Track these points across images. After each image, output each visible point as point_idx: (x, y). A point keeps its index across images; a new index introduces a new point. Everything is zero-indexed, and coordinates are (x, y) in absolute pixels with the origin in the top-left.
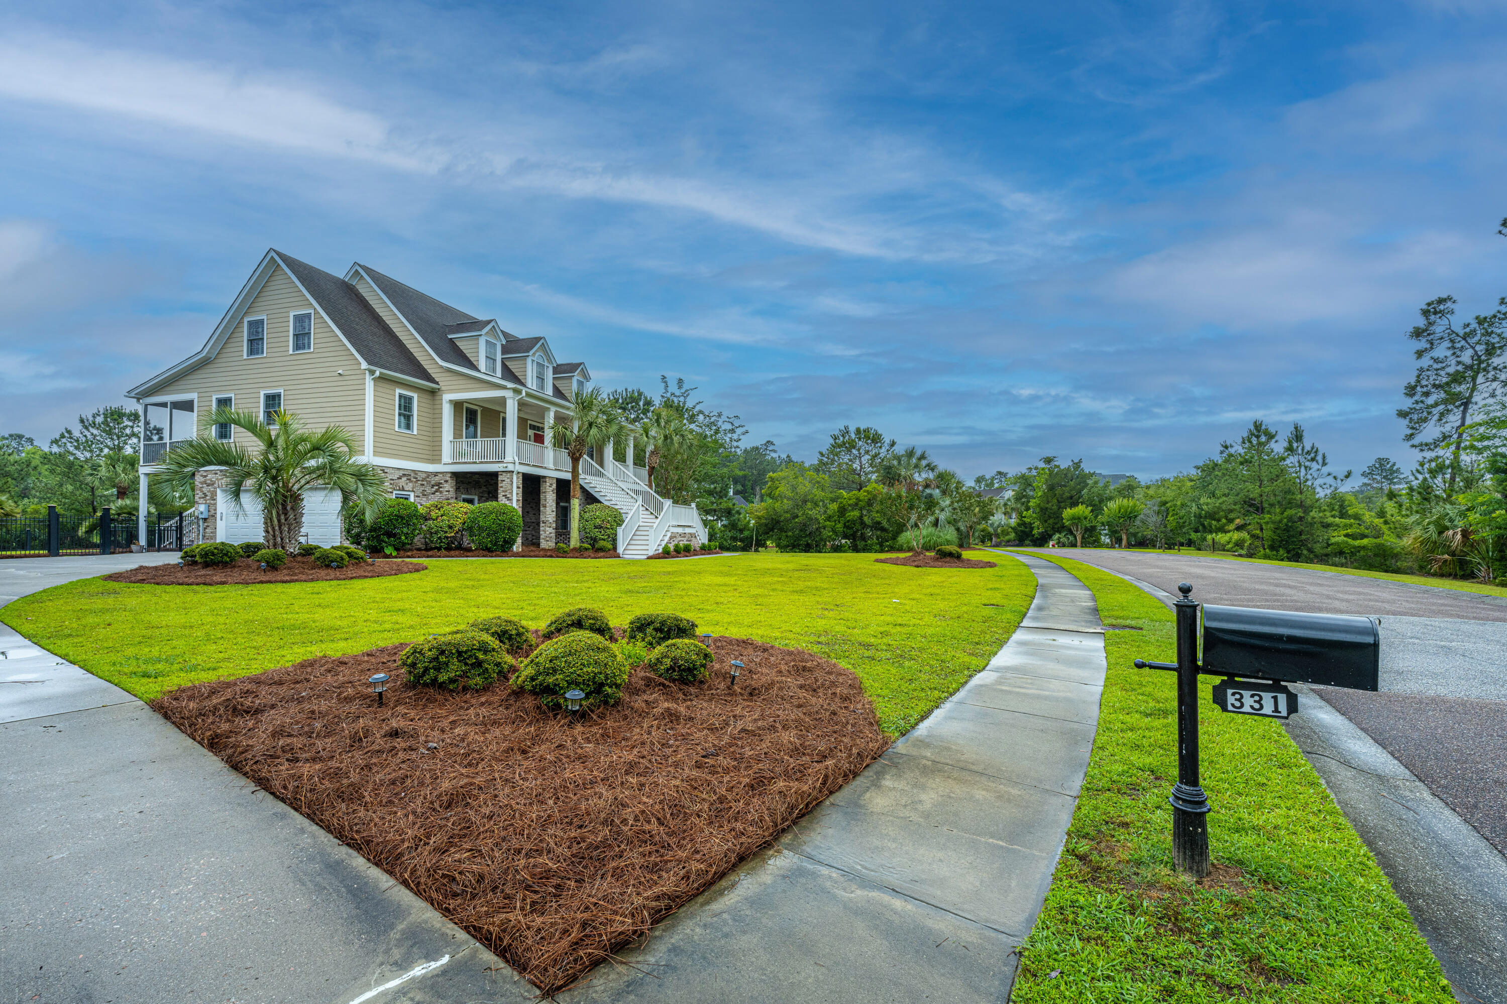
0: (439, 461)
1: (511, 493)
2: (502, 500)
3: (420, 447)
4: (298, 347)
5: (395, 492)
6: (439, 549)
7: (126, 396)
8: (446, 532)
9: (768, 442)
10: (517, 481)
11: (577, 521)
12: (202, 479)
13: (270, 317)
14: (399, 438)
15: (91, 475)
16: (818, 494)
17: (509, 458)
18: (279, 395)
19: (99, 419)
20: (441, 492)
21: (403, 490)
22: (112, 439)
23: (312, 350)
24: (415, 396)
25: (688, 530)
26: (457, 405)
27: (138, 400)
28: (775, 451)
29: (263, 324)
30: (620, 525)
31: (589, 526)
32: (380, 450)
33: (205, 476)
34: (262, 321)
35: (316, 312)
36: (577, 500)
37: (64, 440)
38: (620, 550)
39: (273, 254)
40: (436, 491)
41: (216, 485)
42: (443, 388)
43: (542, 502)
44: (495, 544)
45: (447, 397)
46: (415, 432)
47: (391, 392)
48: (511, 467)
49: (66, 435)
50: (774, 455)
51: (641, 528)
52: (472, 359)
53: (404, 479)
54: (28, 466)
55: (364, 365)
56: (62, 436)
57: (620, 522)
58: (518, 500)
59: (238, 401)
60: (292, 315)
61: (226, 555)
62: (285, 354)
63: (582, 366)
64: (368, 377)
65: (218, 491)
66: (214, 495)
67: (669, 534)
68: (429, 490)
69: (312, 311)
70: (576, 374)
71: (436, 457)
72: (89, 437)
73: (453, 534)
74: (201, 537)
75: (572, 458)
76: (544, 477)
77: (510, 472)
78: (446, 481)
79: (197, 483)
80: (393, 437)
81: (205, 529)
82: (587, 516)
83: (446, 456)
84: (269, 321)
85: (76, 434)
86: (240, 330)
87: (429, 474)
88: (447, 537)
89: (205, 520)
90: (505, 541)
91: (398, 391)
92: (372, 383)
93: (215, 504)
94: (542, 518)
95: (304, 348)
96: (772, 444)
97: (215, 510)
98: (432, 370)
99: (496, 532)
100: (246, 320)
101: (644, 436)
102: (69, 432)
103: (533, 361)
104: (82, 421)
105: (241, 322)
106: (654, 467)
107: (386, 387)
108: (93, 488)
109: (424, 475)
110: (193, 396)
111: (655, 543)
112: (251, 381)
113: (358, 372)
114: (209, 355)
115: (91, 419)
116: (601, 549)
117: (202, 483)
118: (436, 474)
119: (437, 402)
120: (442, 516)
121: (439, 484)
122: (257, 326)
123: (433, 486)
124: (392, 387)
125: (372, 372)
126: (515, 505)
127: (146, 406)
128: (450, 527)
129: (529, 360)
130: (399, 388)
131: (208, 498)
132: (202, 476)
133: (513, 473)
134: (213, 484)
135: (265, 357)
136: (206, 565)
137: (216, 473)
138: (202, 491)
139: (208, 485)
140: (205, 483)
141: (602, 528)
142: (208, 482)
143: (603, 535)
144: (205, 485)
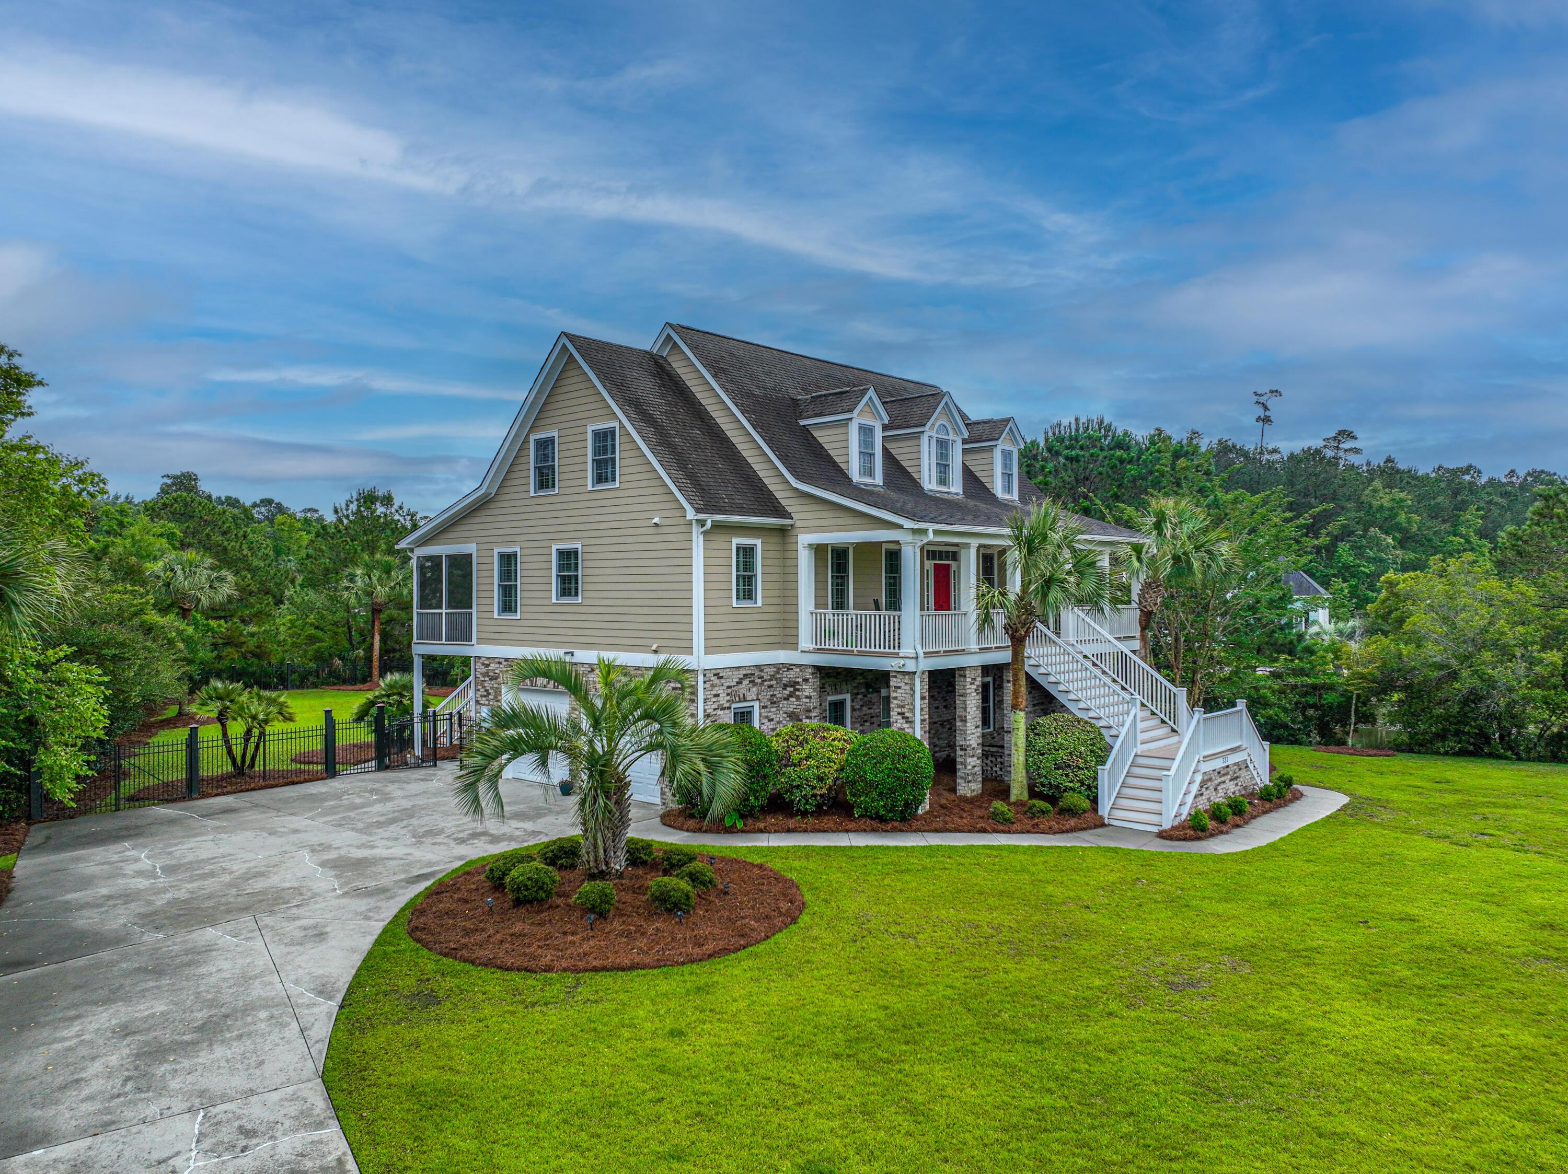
0: (794, 646)
1: (912, 710)
2: (898, 723)
3: (765, 624)
4: (599, 479)
5: (733, 706)
8: (814, 788)
9: (1341, 433)
10: (920, 687)
11: (1022, 751)
12: (484, 670)
13: (563, 433)
14: (741, 617)
16: (1512, 635)
17: (906, 650)
18: (576, 553)
20: (798, 698)
21: (745, 700)
23: (617, 484)
24: (758, 542)
25: (1233, 759)
26: (819, 550)
27: (410, 550)
28: (1357, 451)
29: (554, 444)
30: (1103, 763)
31: (1047, 762)
32: (714, 643)
33: (488, 666)
34: (552, 440)
35: (622, 426)
36: (1022, 714)
38: (1104, 809)
39: (565, 340)
40: (790, 696)
41: (500, 680)
42: (798, 524)
43: (959, 712)
44: (892, 810)
45: (805, 539)
46: (759, 604)
47: (725, 545)
48: (910, 666)
50: (1354, 459)
51: (1141, 761)
52: (837, 459)
53: (746, 682)
55: (691, 514)
57: (1101, 753)
58: (923, 721)
59: (526, 559)
60: (589, 430)
61: (541, 888)
62: (583, 491)
63: (1010, 424)
64: (695, 529)
65: (503, 688)
66: (498, 692)
67: (1199, 778)
68: (779, 693)
69: (616, 425)
70: (1000, 441)
71: (788, 640)
73: (824, 791)
75: (1012, 638)
76: (963, 669)
77: (908, 673)
78: (806, 680)
79: (478, 674)
80: (732, 618)
82: (1040, 742)
83: (806, 641)
84: (563, 440)
86: (522, 460)
87: (779, 667)
90: (907, 805)
91: (736, 541)
92: (701, 537)
93: (500, 707)
94: (960, 741)
95: (606, 480)
96: (1351, 436)
98: (780, 493)
99: (892, 791)
100: (532, 438)
101: (1134, 559)
103: (931, 437)
105: (526, 441)
106: (1151, 613)
107: (720, 541)
109: (772, 671)
110: (470, 548)
111: (1174, 802)
112: (539, 529)
113: (681, 521)
114: (490, 491)
115: (344, 506)
116: (1071, 811)
117: (483, 675)
118: (789, 667)
119: (792, 547)
120: (808, 758)
121: (794, 684)
122: (545, 446)
123: (785, 687)
124: (727, 538)
125: (702, 523)
126: (918, 735)
128: (820, 779)
129: (924, 440)
130: (738, 535)
131: (491, 697)
132: (483, 664)
133: (915, 673)
134: (496, 678)
135: (557, 495)
136: (518, 903)
137: (500, 663)
138: (484, 687)
139: (491, 679)
140: (486, 674)
141: (1069, 766)
142: (491, 674)
143: (1071, 782)
144: (487, 679)
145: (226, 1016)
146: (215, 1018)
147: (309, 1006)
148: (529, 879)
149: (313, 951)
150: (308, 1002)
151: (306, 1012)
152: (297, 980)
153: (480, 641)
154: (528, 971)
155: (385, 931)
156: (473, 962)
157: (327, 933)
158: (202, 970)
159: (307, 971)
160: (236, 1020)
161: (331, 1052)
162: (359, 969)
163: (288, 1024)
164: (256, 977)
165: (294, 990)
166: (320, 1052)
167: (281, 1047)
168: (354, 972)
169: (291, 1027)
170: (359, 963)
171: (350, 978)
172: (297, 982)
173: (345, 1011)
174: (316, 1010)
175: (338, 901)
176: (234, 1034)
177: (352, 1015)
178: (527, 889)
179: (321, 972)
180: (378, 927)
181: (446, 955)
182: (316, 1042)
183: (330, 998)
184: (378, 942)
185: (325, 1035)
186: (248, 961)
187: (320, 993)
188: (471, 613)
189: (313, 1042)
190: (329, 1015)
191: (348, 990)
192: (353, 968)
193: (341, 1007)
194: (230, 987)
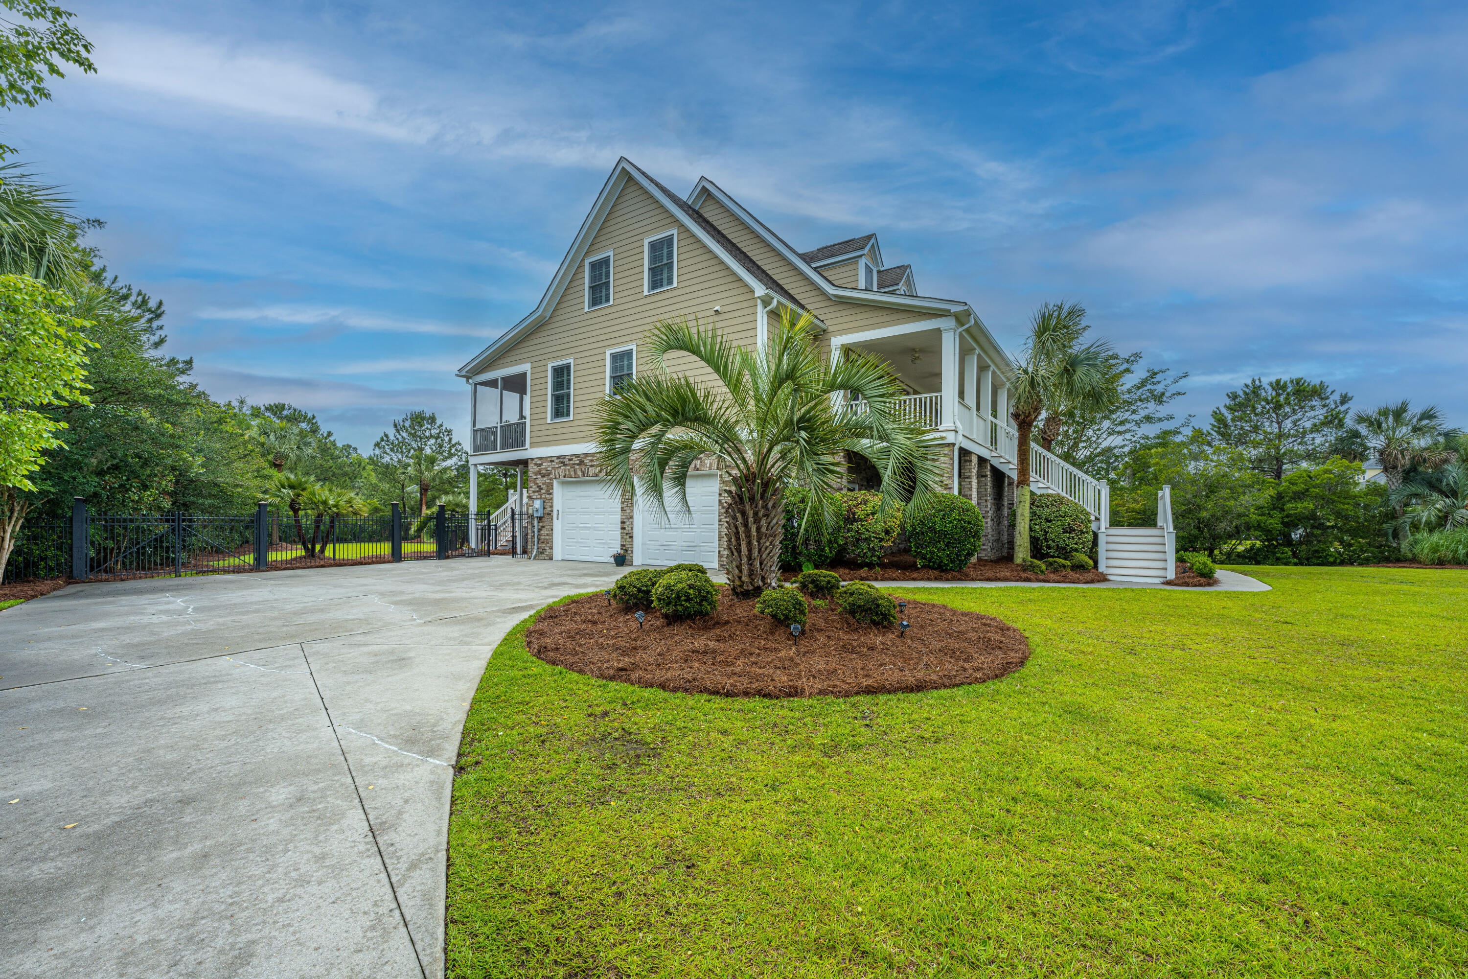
1: (951, 478)
4: (655, 284)
6: (871, 566)
7: (457, 375)
8: (881, 540)
10: (957, 457)
12: (536, 469)
13: (619, 251)
15: (404, 473)
17: (947, 423)
18: (630, 353)
19: (407, 424)
22: (416, 441)
23: (675, 285)
26: (854, 351)
27: (468, 378)
29: (608, 266)
33: (540, 465)
34: (608, 259)
35: (683, 230)
36: (1029, 488)
37: (383, 443)
39: (623, 165)
41: (551, 476)
42: (831, 329)
45: (836, 341)
48: (950, 438)
49: (385, 439)
54: (359, 466)
55: (760, 292)
56: (382, 440)
59: (579, 368)
60: (646, 243)
62: (639, 296)
64: (760, 310)
65: (555, 482)
66: (550, 486)
69: (675, 231)
72: (400, 440)
73: (890, 543)
74: (536, 540)
75: (1022, 422)
77: (949, 445)
79: (530, 474)
81: (540, 530)
84: (617, 257)
85: (392, 437)
86: (579, 276)
88: (882, 547)
89: (540, 519)
92: (766, 317)
93: (552, 499)
95: (664, 285)
97: (552, 506)
100: (587, 261)
102: (386, 436)
104: (395, 426)
105: (581, 266)
106: (1052, 441)
108: (403, 485)
110: (526, 367)
112: (594, 340)
113: (744, 304)
114: (545, 313)
115: (402, 423)
117: (536, 474)
119: (822, 350)
120: (873, 514)
122: (600, 268)
125: (767, 302)
127: (476, 384)
128: (886, 532)
131: (543, 491)
132: (536, 464)
133: (954, 445)
134: (548, 475)
135: (612, 306)
136: (673, 619)
137: (552, 461)
138: (536, 484)
139: (543, 477)
140: (539, 473)
141: (1074, 530)
142: (543, 472)
143: (1076, 544)
144: (539, 476)
145: (186, 801)
146: (157, 808)
147: (388, 769)
148: (690, 586)
149: (390, 679)
150: (384, 763)
151: (382, 782)
152: (362, 720)
153: (533, 445)
154: (765, 696)
155: (496, 654)
156: (663, 687)
157: (410, 658)
158: (185, 710)
159: (381, 706)
160: (209, 811)
161: (461, 896)
162: (475, 702)
163: (338, 816)
164: (283, 718)
165: (354, 739)
166: (428, 899)
167: (313, 889)
168: (466, 705)
169: (345, 822)
170: (472, 694)
171: (462, 716)
172: (361, 725)
173: (471, 776)
174: (404, 778)
175: (420, 628)
176: (189, 850)
177: (487, 788)
178: (688, 600)
179: (408, 707)
180: (486, 653)
181: (611, 678)
182: (413, 866)
183: (433, 752)
184: (490, 665)
185: (432, 841)
186: (275, 694)
187: (410, 742)
188: (525, 423)
189: (403, 866)
190: (436, 786)
191: (464, 735)
192: (464, 700)
193: (459, 769)
194: (223, 738)
